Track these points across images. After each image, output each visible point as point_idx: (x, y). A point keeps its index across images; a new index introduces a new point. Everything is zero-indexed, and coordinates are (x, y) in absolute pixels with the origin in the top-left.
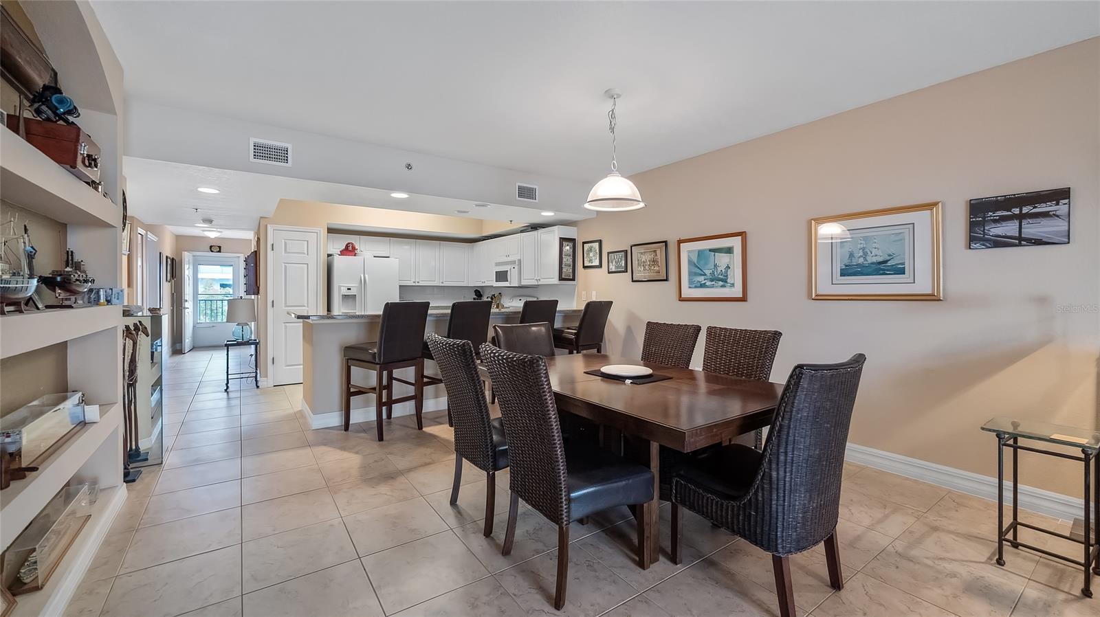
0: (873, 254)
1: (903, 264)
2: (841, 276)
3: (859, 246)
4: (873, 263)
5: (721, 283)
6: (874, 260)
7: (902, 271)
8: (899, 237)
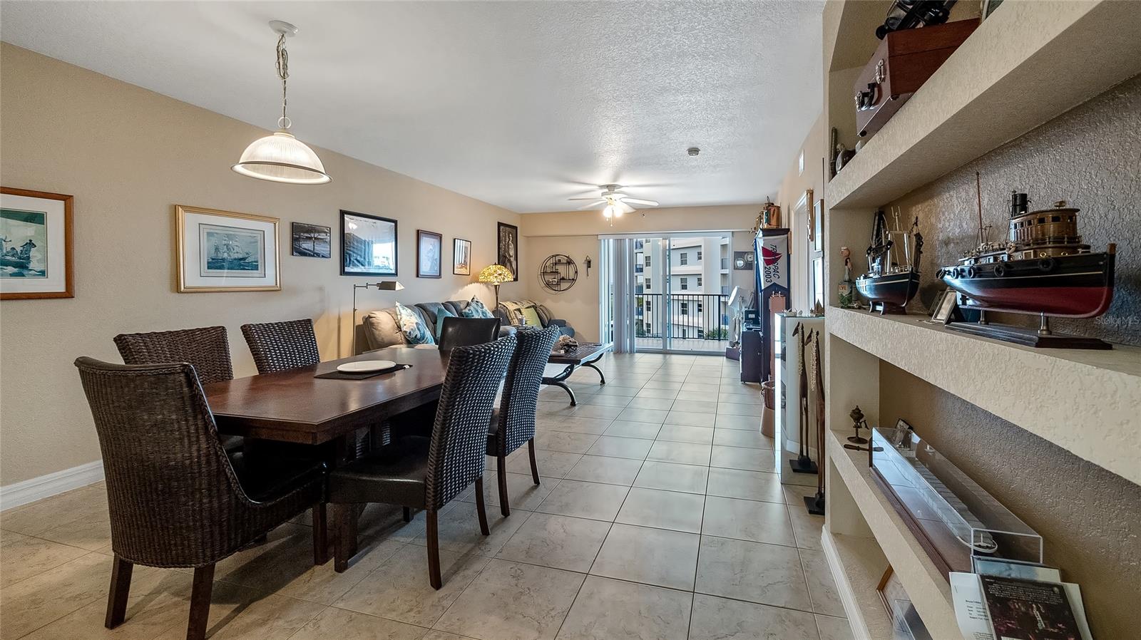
0: (235, 251)
1: (257, 262)
2: (208, 268)
3: (224, 242)
4: (235, 259)
5: (10, 269)
6: (236, 256)
7: (256, 268)
8: (253, 240)
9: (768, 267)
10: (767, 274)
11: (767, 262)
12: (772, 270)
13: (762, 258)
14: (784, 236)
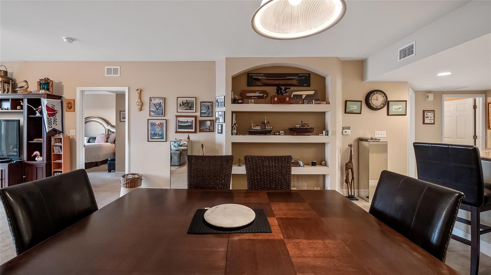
9: (49, 118)
10: (49, 123)
11: (49, 115)
12: (52, 120)
13: (46, 112)
14: (60, 100)
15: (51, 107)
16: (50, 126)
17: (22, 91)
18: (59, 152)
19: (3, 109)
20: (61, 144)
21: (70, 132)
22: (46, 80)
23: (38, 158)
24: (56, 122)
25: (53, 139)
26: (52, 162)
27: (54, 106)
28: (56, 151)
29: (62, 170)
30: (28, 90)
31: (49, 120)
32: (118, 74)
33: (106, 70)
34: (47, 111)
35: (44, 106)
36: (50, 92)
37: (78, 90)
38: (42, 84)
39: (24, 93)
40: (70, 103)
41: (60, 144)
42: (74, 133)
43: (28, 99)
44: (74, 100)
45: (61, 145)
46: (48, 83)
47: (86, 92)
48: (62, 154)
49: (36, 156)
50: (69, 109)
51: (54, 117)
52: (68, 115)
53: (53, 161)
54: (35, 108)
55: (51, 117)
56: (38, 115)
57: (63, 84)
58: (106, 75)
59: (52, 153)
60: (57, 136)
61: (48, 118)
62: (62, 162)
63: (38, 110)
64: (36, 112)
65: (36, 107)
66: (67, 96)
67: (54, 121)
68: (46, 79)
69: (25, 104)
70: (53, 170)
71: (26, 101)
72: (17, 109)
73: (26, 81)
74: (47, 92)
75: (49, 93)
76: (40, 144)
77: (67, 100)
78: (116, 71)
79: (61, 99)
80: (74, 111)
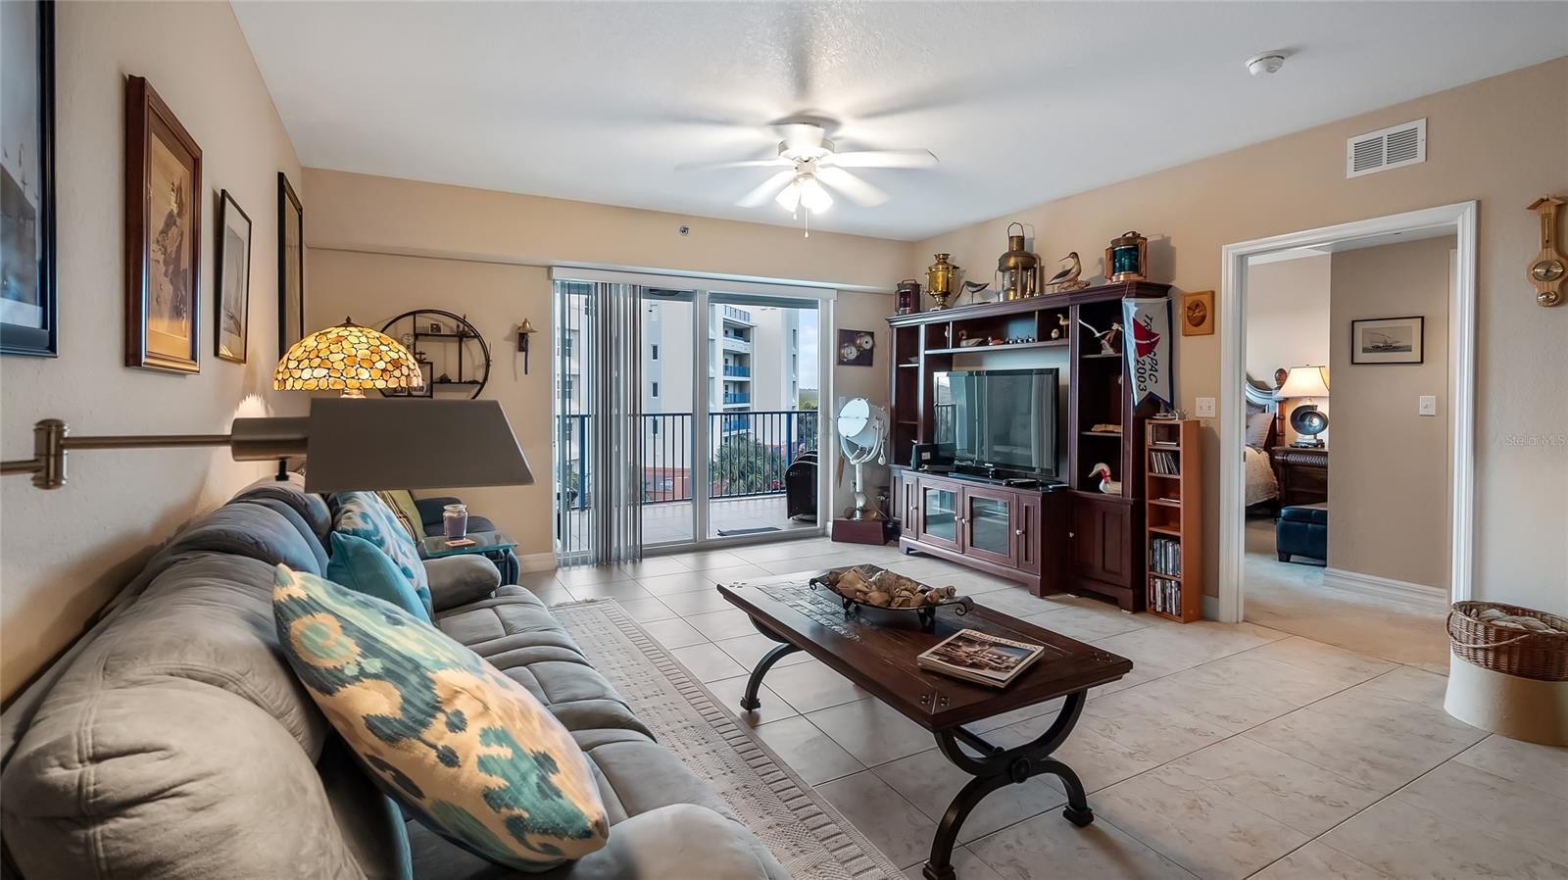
9: (1141, 359)
10: (1141, 375)
11: (1142, 350)
12: (1147, 367)
13: (1134, 341)
14: (1164, 300)
15: (1144, 324)
16: (1142, 385)
17: (1066, 285)
18: (1170, 473)
19: (1008, 343)
20: (1178, 445)
21: (1196, 405)
22: (1129, 238)
23: (1106, 483)
24: (1156, 371)
25: (1149, 429)
26: (1148, 501)
27: (1151, 320)
28: (1159, 467)
29: (1181, 534)
30: (1080, 278)
31: (1140, 366)
32: (1414, 155)
33: (1351, 151)
34: (1136, 338)
35: (1128, 322)
36: (1141, 275)
37: (1229, 253)
38: (1118, 253)
39: (1070, 290)
40: (1197, 305)
41: (1171, 446)
42: (1213, 408)
43: (1082, 306)
44: (1213, 294)
45: (1177, 449)
46: (1136, 248)
47: (1250, 258)
48: (1179, 480)
49: (1100, 476)
50: (1195, 326)
51: (1151, 356)
52: (1189, 347)
53: (1150, 499)
54: (1099, 332)
55: (1145, 358)
56: (1108, 351)
57: (1173, 243)
58: (1351, 174)
59: (1147, 474)
60: (1161, 418)
61: (1138, 361)
62: (1181, 506)
63: (1107, 338)
64: (1103, 341)
65: (1104, 326)
66: (1186, 280)
67: (1151, 370)
68: (1130, 235)
69: (1074, 322)
70: (1148, 529)
71: (1075, 313)
72: (1050, 338)
73: (1076, 254)
74: (1134, 277)
75: (1140, 279)
76: (1115, 442)
77: (1186, 295)
78: (1402, 145)
79: (1166, 295)
80: (1213, 333)
